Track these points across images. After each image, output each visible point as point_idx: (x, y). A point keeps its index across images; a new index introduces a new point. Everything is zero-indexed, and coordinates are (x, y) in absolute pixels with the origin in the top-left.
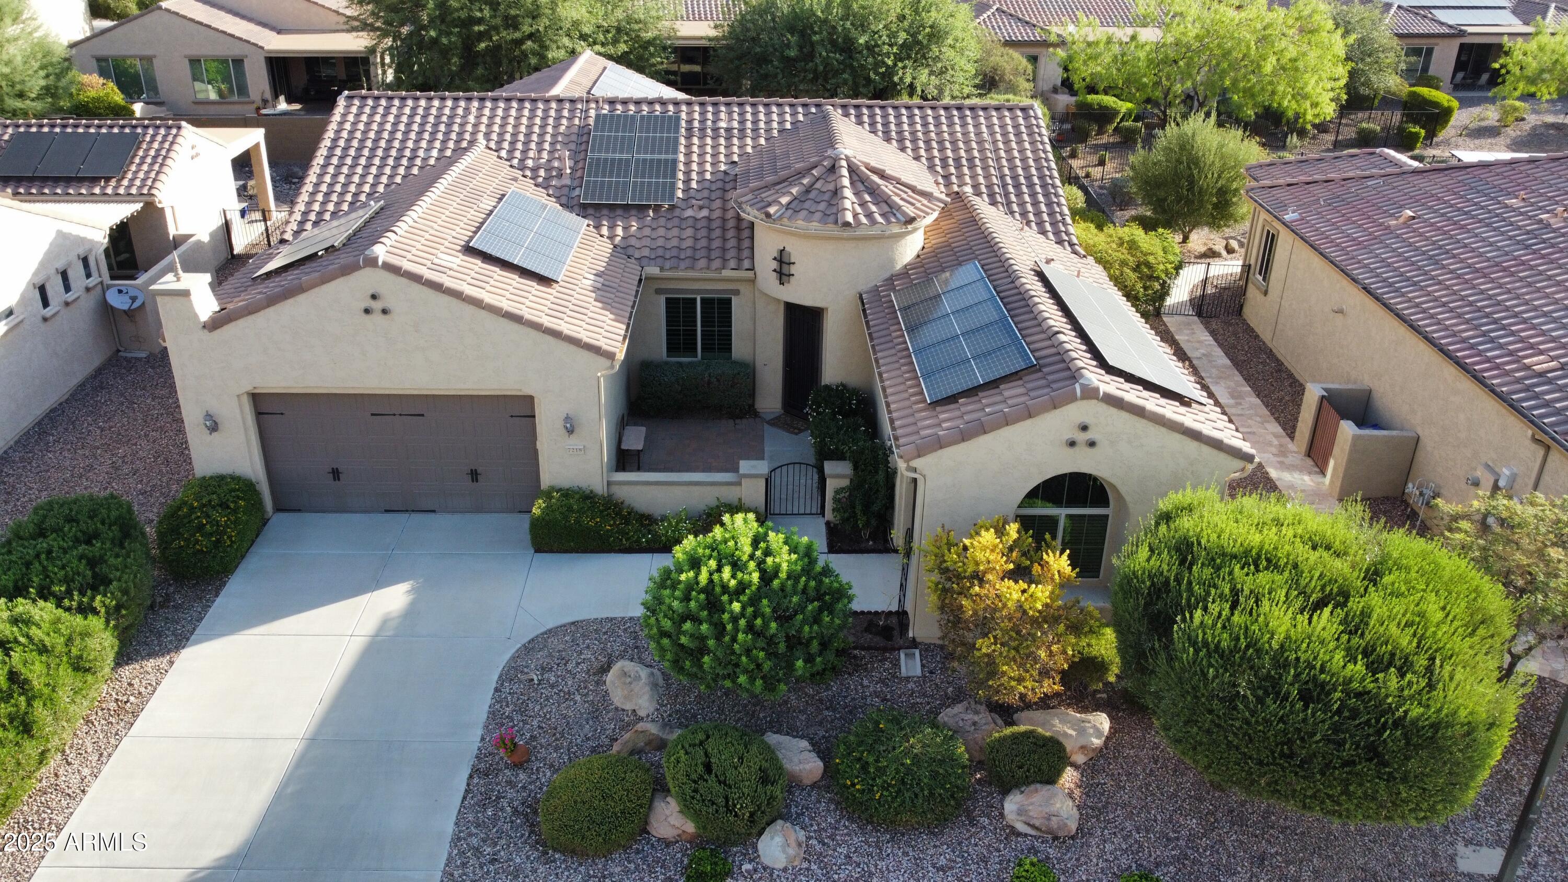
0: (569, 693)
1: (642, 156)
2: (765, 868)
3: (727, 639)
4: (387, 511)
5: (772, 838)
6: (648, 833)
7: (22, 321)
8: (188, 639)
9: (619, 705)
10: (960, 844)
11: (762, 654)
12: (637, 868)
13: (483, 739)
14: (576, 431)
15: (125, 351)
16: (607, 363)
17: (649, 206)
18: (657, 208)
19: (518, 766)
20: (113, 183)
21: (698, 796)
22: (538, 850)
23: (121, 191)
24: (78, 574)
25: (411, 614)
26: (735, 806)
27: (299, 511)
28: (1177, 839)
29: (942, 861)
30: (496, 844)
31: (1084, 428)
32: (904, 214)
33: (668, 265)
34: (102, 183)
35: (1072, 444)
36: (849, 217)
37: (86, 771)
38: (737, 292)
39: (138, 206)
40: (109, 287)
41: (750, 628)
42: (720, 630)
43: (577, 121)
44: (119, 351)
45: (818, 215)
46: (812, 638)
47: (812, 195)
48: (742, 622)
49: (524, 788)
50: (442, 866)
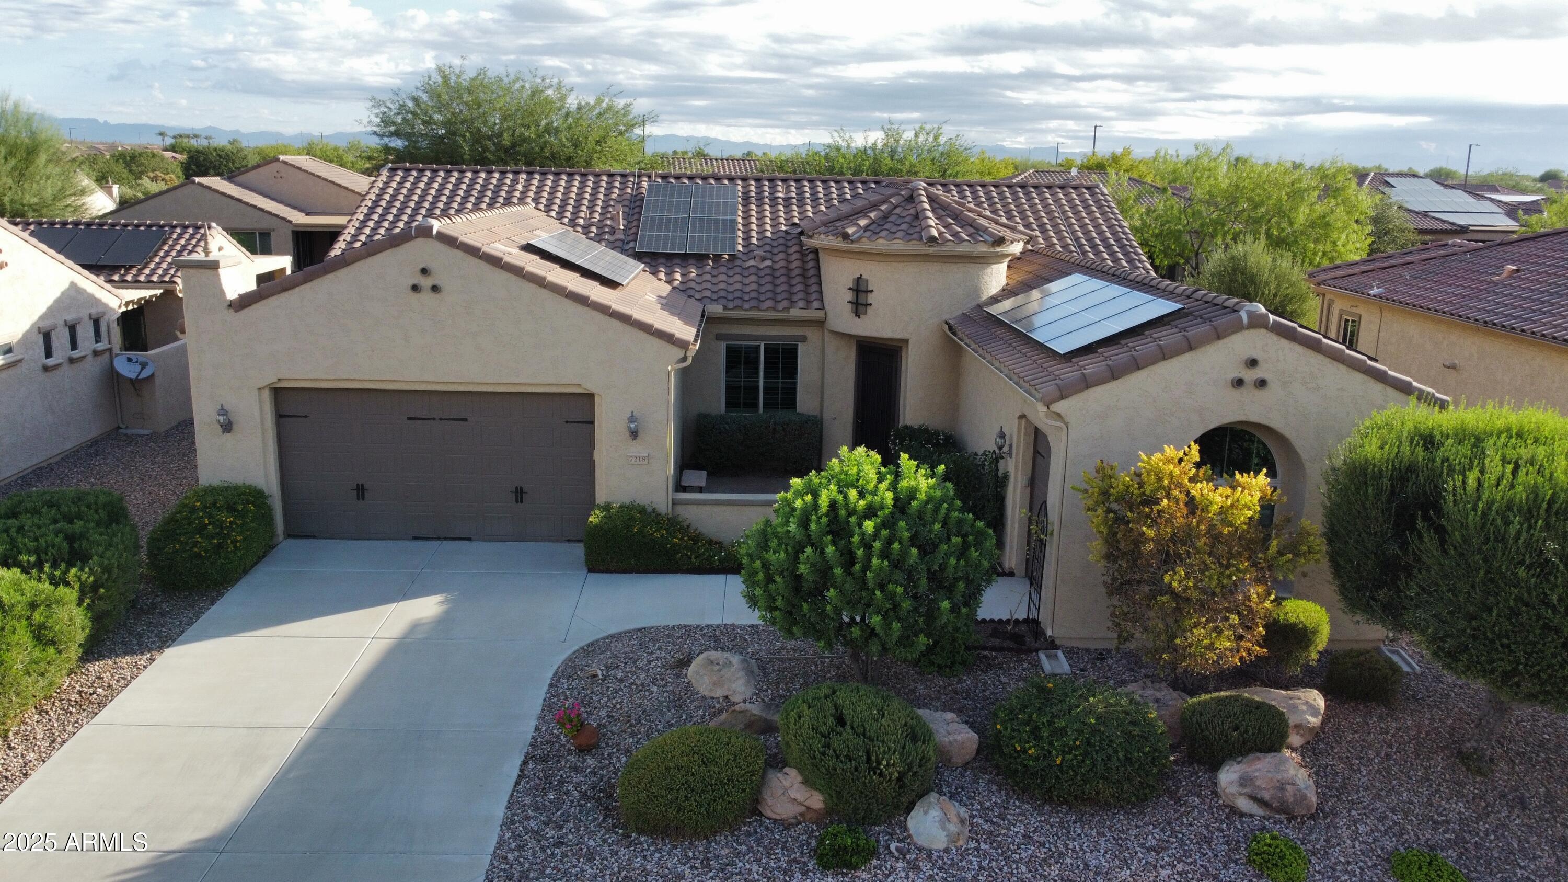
0: (642, 685)
1: (698, 216)
2: (920, 849)
3: (857, 567)
4: (415, 538)
5: (926, 813)
6: (761, 814)
7: (20, 361)
8: (174, 640)
9: (706, 693)
10: (1170, 823)
11: (900, 590)
12: (751, 849)
13: (537, 729)
14: (641, 435)
15: (127, 428)
16: (680, 353)
17: (707, 256)
18: (717, 257)
19: (584, 750)
20: (134, 271)
21: (831, 752)
22: (617, 833)
23: (142, 278)
24: (53, 546)
25: (443, 622)
26: (879, 763)
27: (314, 537)
28: (1447, 822)
29: (1151, 842)
30: (561, 828)
31: (1253, 363)
32: (991, 235)
33: (731, 305)
34: (122, 272)
35: (1239, 383)
36: (935, 233)
37: (31, 756)
38: (804, 339)
39: (158, 292)
40: (117, 355)
41: (885, 554)
42: (849, 559)
43: (629, 191)
44: (119, 428)
45: (899, 234)
46: (957, 580)
47: (892, 218)
48: (877, 545)
49: (593, 773)
50: (492, 850)
